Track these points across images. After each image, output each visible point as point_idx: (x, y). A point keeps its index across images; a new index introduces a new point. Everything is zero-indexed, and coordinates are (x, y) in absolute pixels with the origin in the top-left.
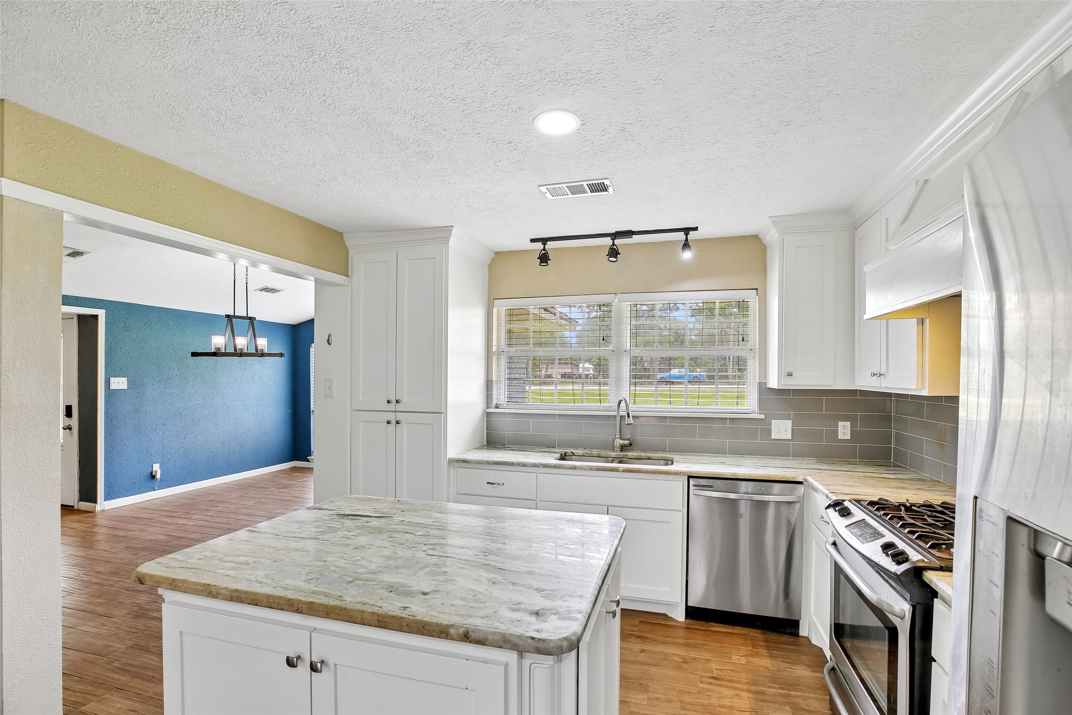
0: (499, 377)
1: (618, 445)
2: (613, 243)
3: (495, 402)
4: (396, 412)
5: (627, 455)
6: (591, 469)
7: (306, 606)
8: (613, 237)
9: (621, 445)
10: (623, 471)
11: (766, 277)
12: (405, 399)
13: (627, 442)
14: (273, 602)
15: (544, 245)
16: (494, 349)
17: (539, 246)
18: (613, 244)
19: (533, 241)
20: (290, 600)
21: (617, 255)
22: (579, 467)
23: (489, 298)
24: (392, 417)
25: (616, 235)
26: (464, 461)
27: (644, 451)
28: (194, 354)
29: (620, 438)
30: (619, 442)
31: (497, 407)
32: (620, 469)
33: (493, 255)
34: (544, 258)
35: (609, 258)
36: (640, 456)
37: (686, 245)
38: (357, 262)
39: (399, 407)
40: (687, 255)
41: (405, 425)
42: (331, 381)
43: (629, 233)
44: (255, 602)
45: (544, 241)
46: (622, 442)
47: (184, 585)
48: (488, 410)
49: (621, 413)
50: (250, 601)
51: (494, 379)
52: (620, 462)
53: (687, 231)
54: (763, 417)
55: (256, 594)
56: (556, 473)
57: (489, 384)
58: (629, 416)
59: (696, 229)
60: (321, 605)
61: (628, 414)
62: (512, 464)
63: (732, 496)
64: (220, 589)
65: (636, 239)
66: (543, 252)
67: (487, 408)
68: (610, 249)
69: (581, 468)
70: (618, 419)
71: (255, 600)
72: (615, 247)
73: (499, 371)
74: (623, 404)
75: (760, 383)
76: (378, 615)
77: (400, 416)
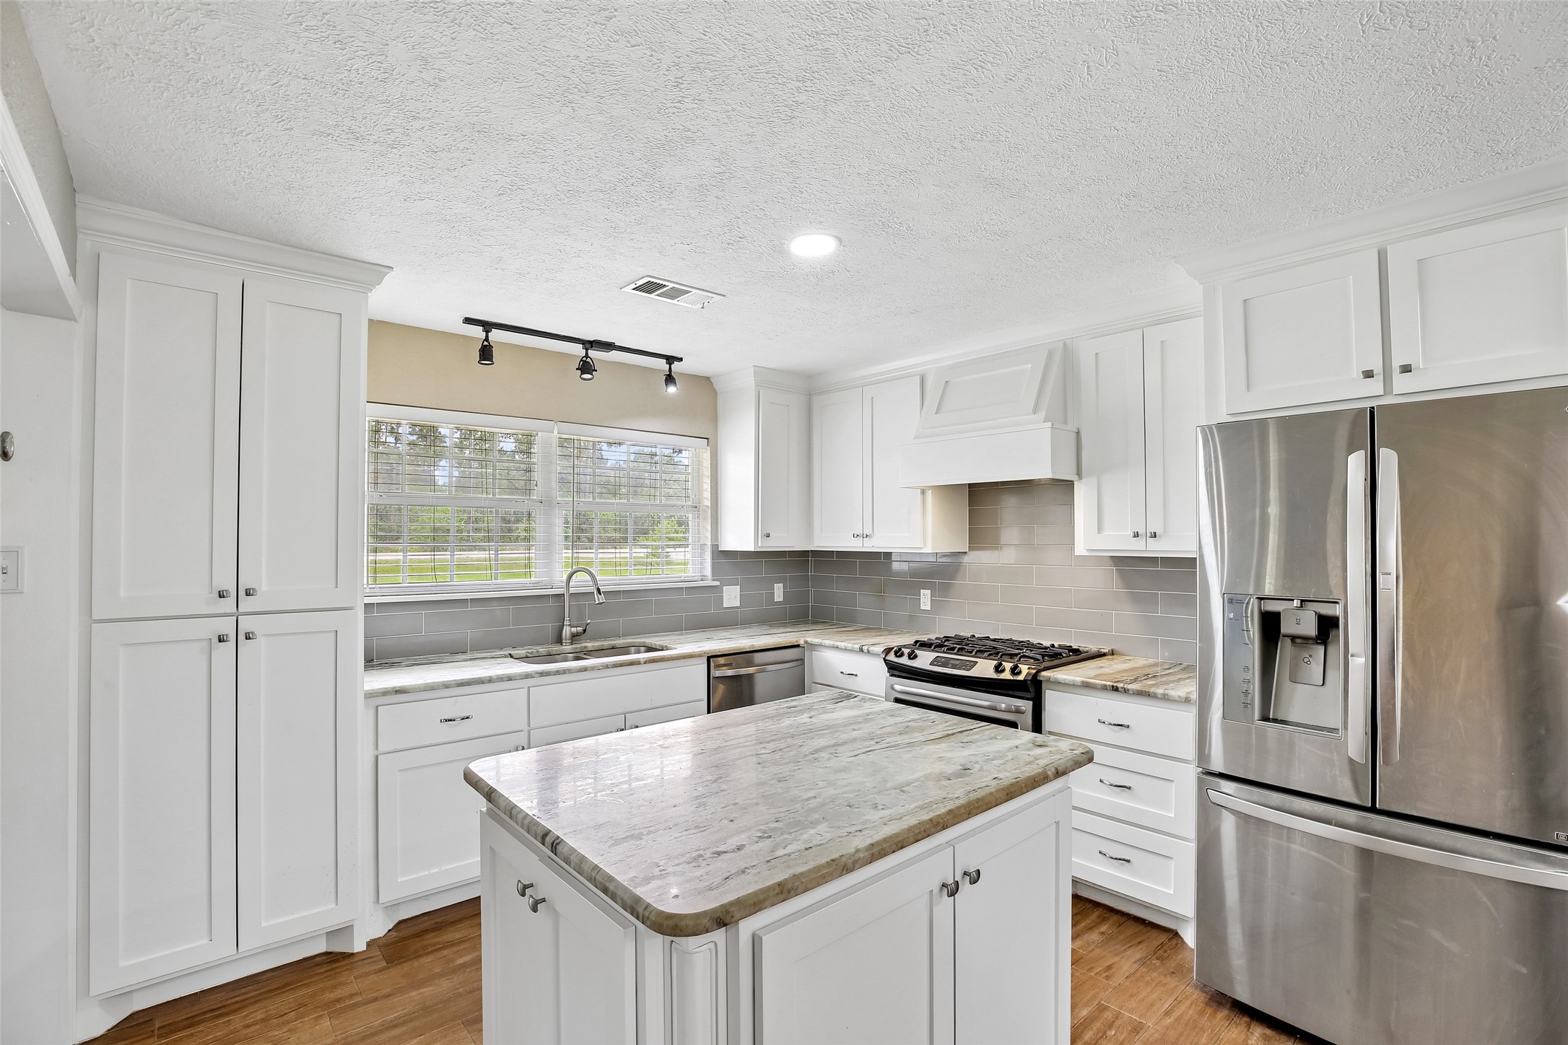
1: (568, 635)
2: (587, 353)
4: (240, 614)
5: (585, 647)
6: (607, 667)
7: (949, 817)
8: (588, 346)
9: (572, 634)
10: (645, 663)
11: (717, 426)
13: (580, 629)
14: (920, 832)
15: (487, 332)
17: (478, 332)
18: (587, 356)
19: (468, 321)
20: (931, 820)
21: (592, 371)
22: (591, 667)
25: (590, 344)
27: (606, 637)
29: (569, 625)
30: (569, 630)
32: (642, 661)
35: (582, 374)
36: (603, 645)
37: (670, 379)
39: (247, 604)
40: (672, 389)
43: (608, 346)
44: (900, 846)
45: (487, 326)
46: (572, 630)
47: (803, 880)
50: (894, 847)
52: (578, 658)
53: (670, 360)
54: (718, 583)
55: (897, 835)
56: (565, 680)
58: (600, 592)
59: (681, 360)
60: (959, 808)
61: (599, 590)
62: (490, 680)
63: (743, 671)
64: (853, 856)
65: (614, 355)
66: (484, 343)
68: (581, 360)
69: (593, 668)
70: (564, 600)
71: (900, 841)
72: (588, 360)
75: (713, 545)
76: (1003, 789)
77: (249, 624)
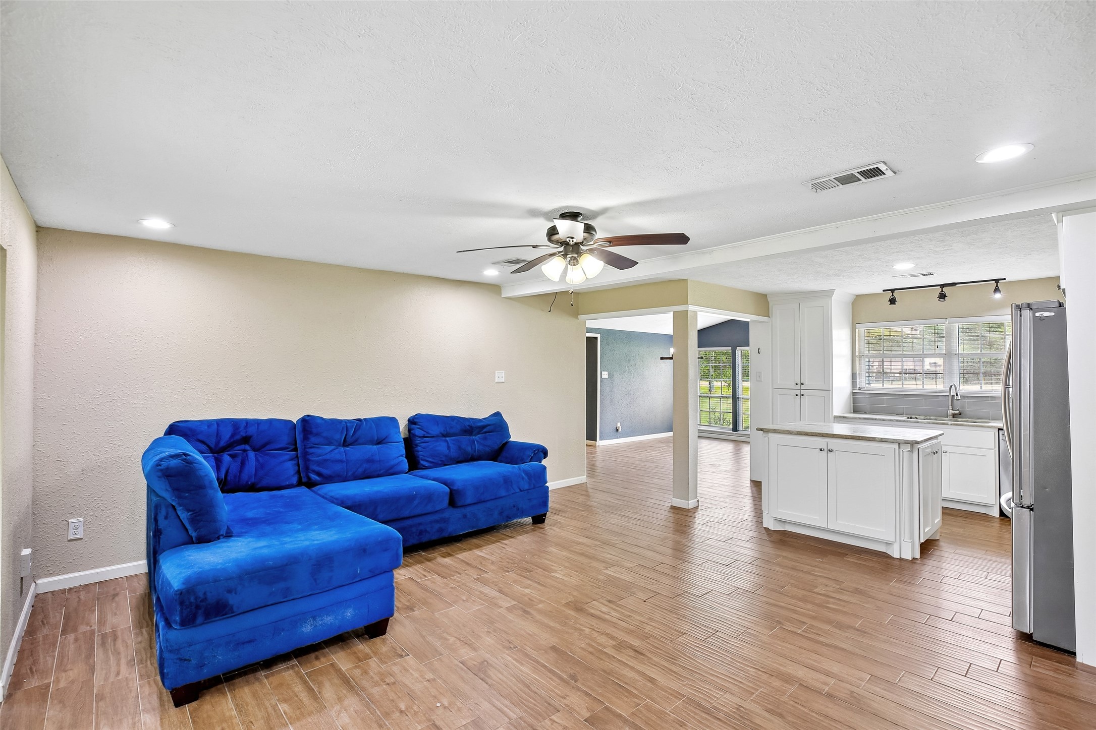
0: (860, 371)
1: (950, 414)
3: (858, 386)
4: (800, 389)
5: (957, 420)
6: (929, 423)
8: (942, 287)
9: (952, 414)
10: (951, 425)
12: (806, 383)
13: (957, 412)
15: (893, 293)
16: (857, 354)
17: (889, 293)
18: (942, 291)
19: (883, 291)
21: (945, 297)
22: (921, 422)
23: (852, 323)
24: (798, 392)
25: (942, 286)
26: (844, 417)
27: (972, 418)
28: (662, 358)
29: (952, 410)
30: (951, 412)
31: (860, 390)
32: (949, 424)
33: (855, 297)
34: (893, 301)
35: (940, 299)
36: (968, 420)
37: (997, 290)
38: (775, 310)
39: (803, 387)
40: (998, 296)
41: (807, 397)
42: (760, 373)
43: (954, 284)
45: (892, 291)
46: (953, 412)
48: (854, 391)
49: (952, 394)
51: (857, 372)
53: (997, 281)
57: (854, 376)
58: (957, 395)
59: (1004, 279)
62: (876, 419)
66: (892, 297)
67: (853, 390)
68: (940, 294)
70: (950, 398)
72: (943, 292)
73: (860, 367)
74: (953, 388)
77: (803, 392)
